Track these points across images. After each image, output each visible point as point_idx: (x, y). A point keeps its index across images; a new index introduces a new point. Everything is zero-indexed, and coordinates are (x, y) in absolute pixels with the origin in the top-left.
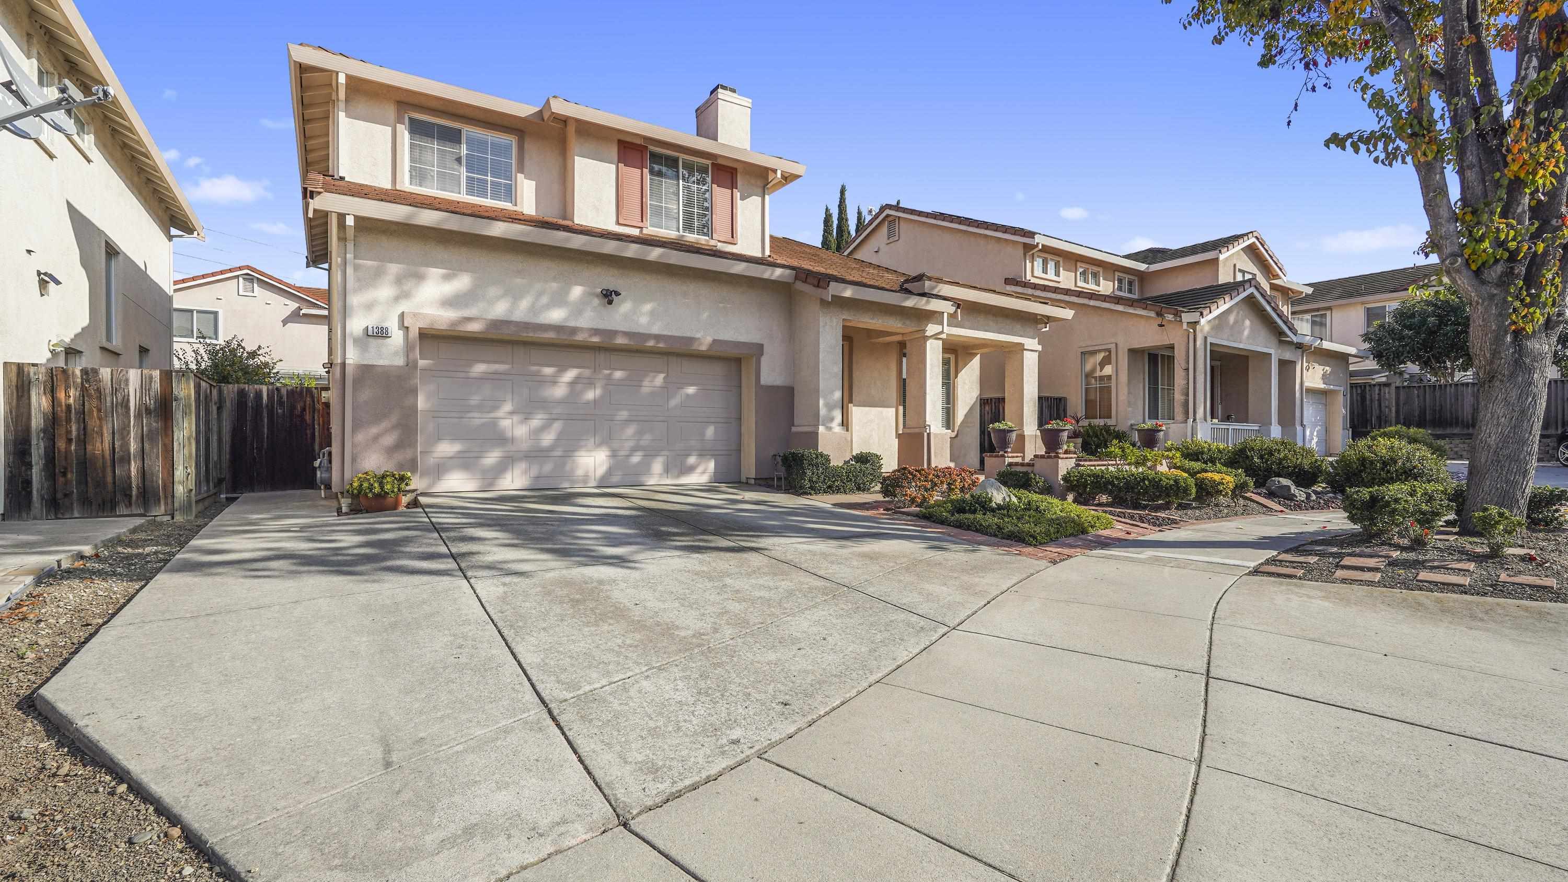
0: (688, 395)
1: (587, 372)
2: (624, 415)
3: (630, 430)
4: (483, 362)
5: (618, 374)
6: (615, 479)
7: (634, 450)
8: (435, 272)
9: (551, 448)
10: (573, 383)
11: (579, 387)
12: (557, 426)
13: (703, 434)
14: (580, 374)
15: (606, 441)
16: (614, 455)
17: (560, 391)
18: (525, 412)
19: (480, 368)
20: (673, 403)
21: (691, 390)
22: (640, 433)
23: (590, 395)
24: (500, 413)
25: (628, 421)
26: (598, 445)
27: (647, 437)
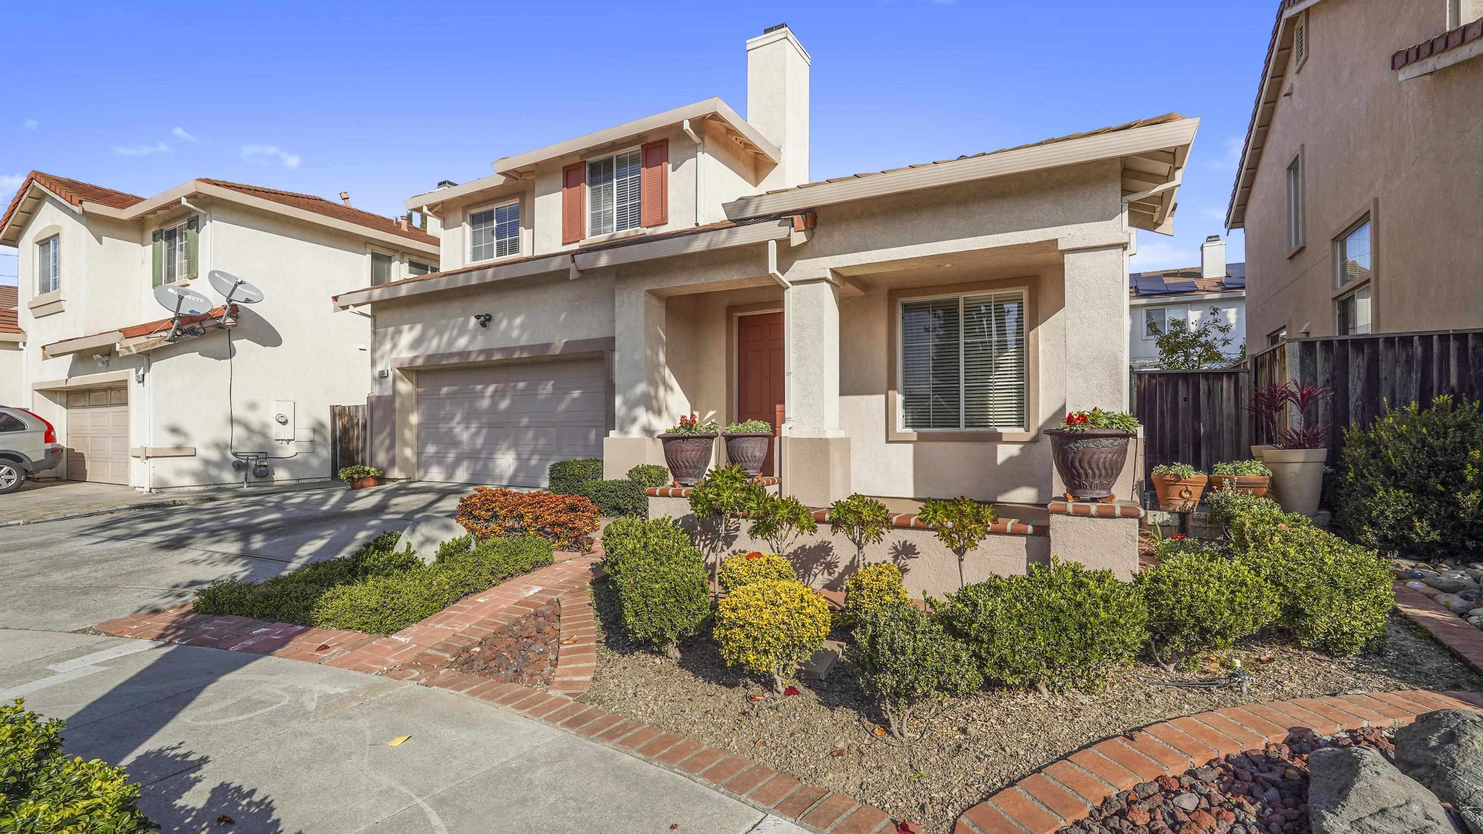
0: (573, 399)
1: (501, 386)
2: (525, 421)
3: (530, 434)
4: (446, 386)
5: (521, 385)
6: (520, 480)
7: (532, 453)
8: (406, 327)
9: (482, 449)
10: (492, 396)
11: (497, 398)
12: (484, 432)
13: (586, 438)
14: (497, 387)
15: (515, 445)
16: (519, 458)
17: (485, 403)
18: (466, 421)
19: (445, 390)
20: (562, 407)
21: (576, 394)
22: (536, 437)
23: (504, 404)
24: (454, 423)
25: (527, 427)
26: (509, 449)
27: (542, 442)
